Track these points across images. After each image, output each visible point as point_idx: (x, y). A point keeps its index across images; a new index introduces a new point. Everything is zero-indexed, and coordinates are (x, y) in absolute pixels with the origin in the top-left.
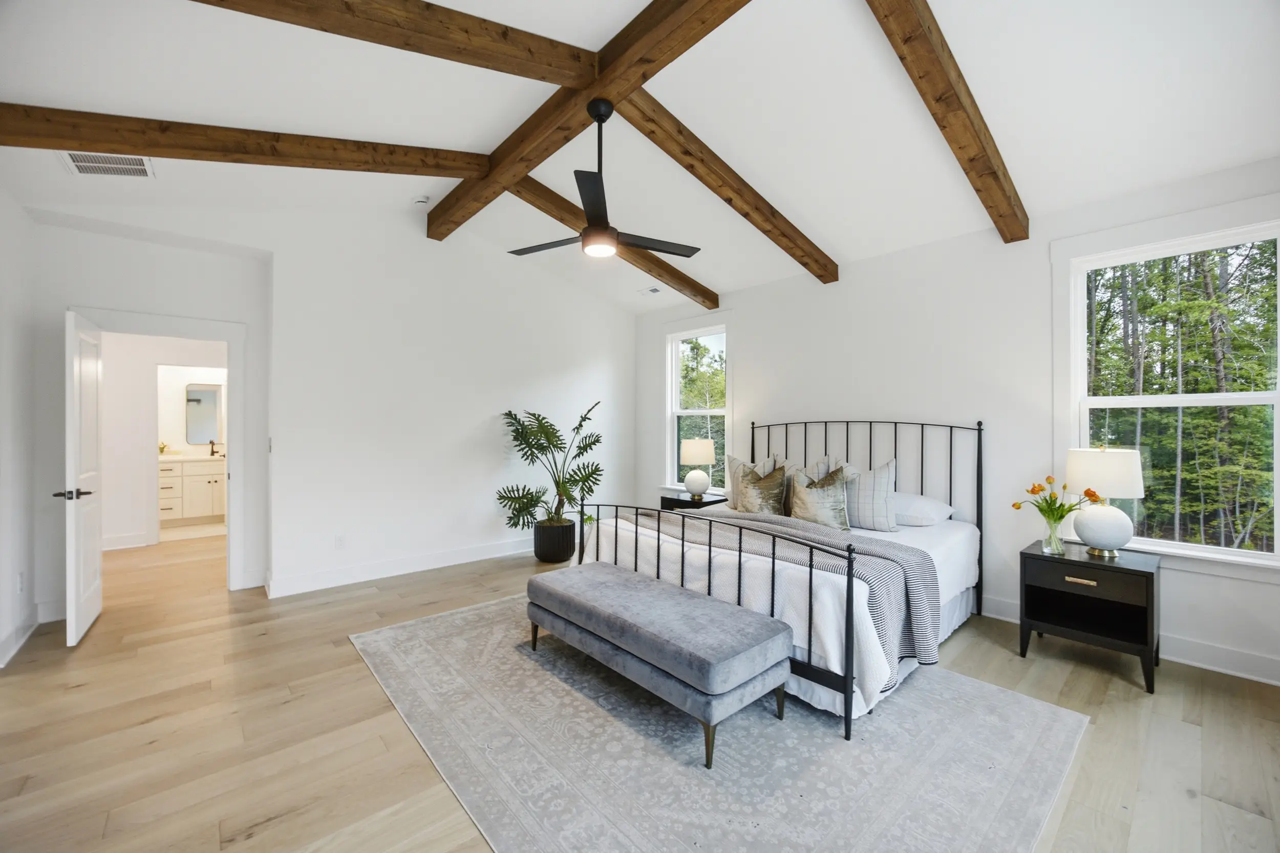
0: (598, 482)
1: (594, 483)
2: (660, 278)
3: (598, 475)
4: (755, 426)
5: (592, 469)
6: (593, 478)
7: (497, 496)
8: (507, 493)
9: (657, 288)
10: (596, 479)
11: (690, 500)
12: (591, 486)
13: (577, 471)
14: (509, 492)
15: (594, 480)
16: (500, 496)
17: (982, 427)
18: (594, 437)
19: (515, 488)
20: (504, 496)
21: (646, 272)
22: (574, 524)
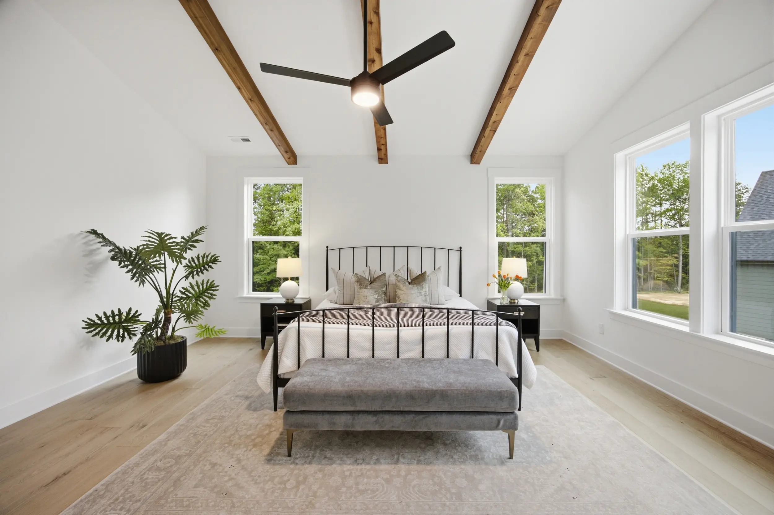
0: (214, 297)
1: (210, 298)
2: (270, 132)
3: (213, 290)
4: (328, 249)
5: (206, 286)
6: (209, 293)
7: (84, 324)
9: (250, 139)
10: (212, 294)
11: (285, 303)
12: (206, 302)
13: (189, 289)
15: (210, 295)
16: (89, 324)
17: (462, 250)
18: (210, 256)
19: (116, 312)
20: (97, 323)
21: (261, 124)
22: (186, 340)
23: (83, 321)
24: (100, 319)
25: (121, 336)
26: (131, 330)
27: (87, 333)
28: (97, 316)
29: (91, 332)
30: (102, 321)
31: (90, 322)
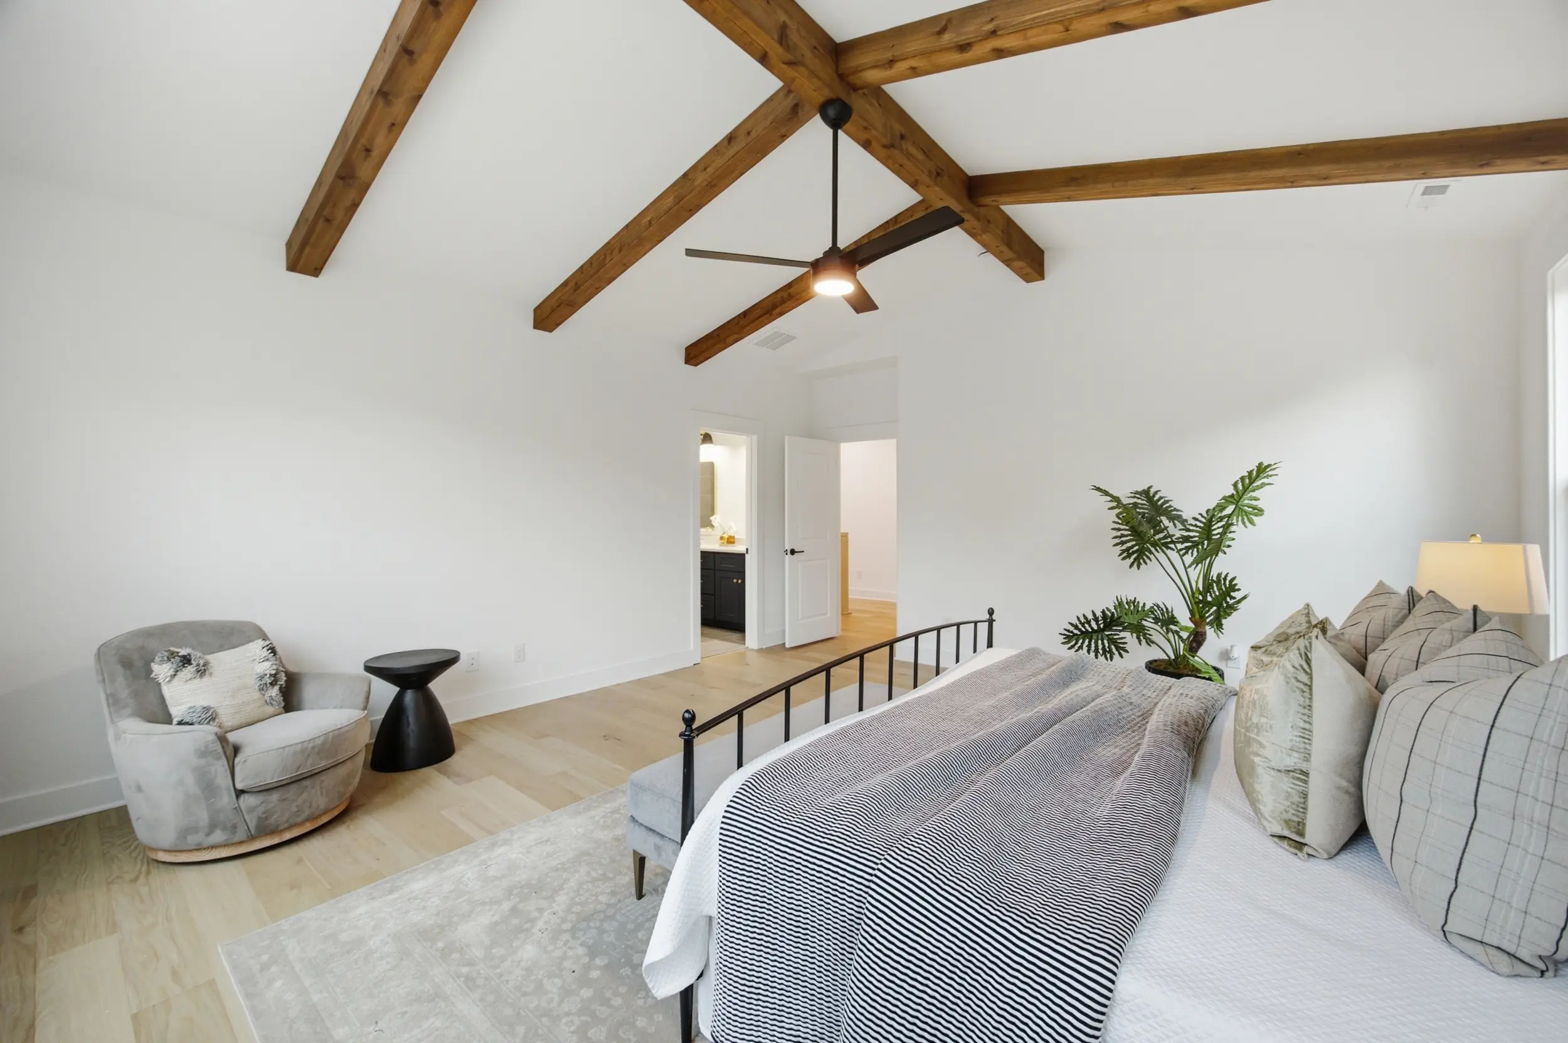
7: (1061, 639)
8: (1080, 626)
14: (1083, 625)
16: (1067, 637)
19: (1090, 617)
20: (1075, 635)
23: (1061, 634)
24: (1076, 627)
25: (1108, 650)
26: (1119, 641)
27: (1069, 649)
28: (1072, 624)
29: (1072, 647)
30: (1080, 630)
31: (1068, 633)
